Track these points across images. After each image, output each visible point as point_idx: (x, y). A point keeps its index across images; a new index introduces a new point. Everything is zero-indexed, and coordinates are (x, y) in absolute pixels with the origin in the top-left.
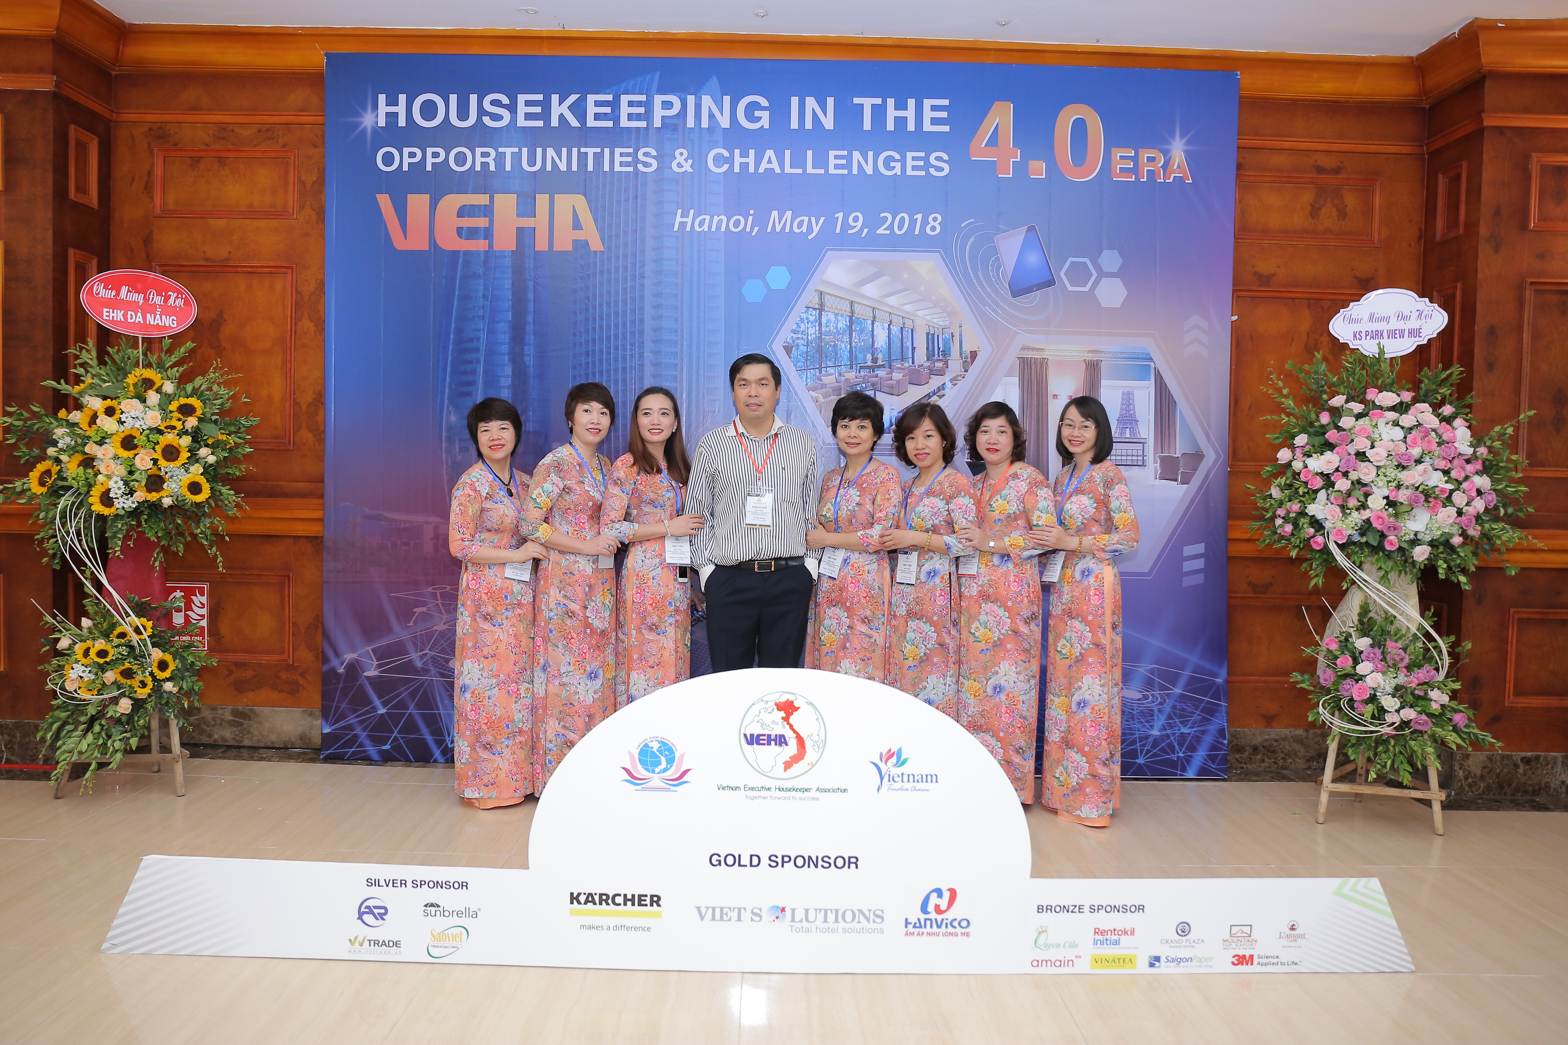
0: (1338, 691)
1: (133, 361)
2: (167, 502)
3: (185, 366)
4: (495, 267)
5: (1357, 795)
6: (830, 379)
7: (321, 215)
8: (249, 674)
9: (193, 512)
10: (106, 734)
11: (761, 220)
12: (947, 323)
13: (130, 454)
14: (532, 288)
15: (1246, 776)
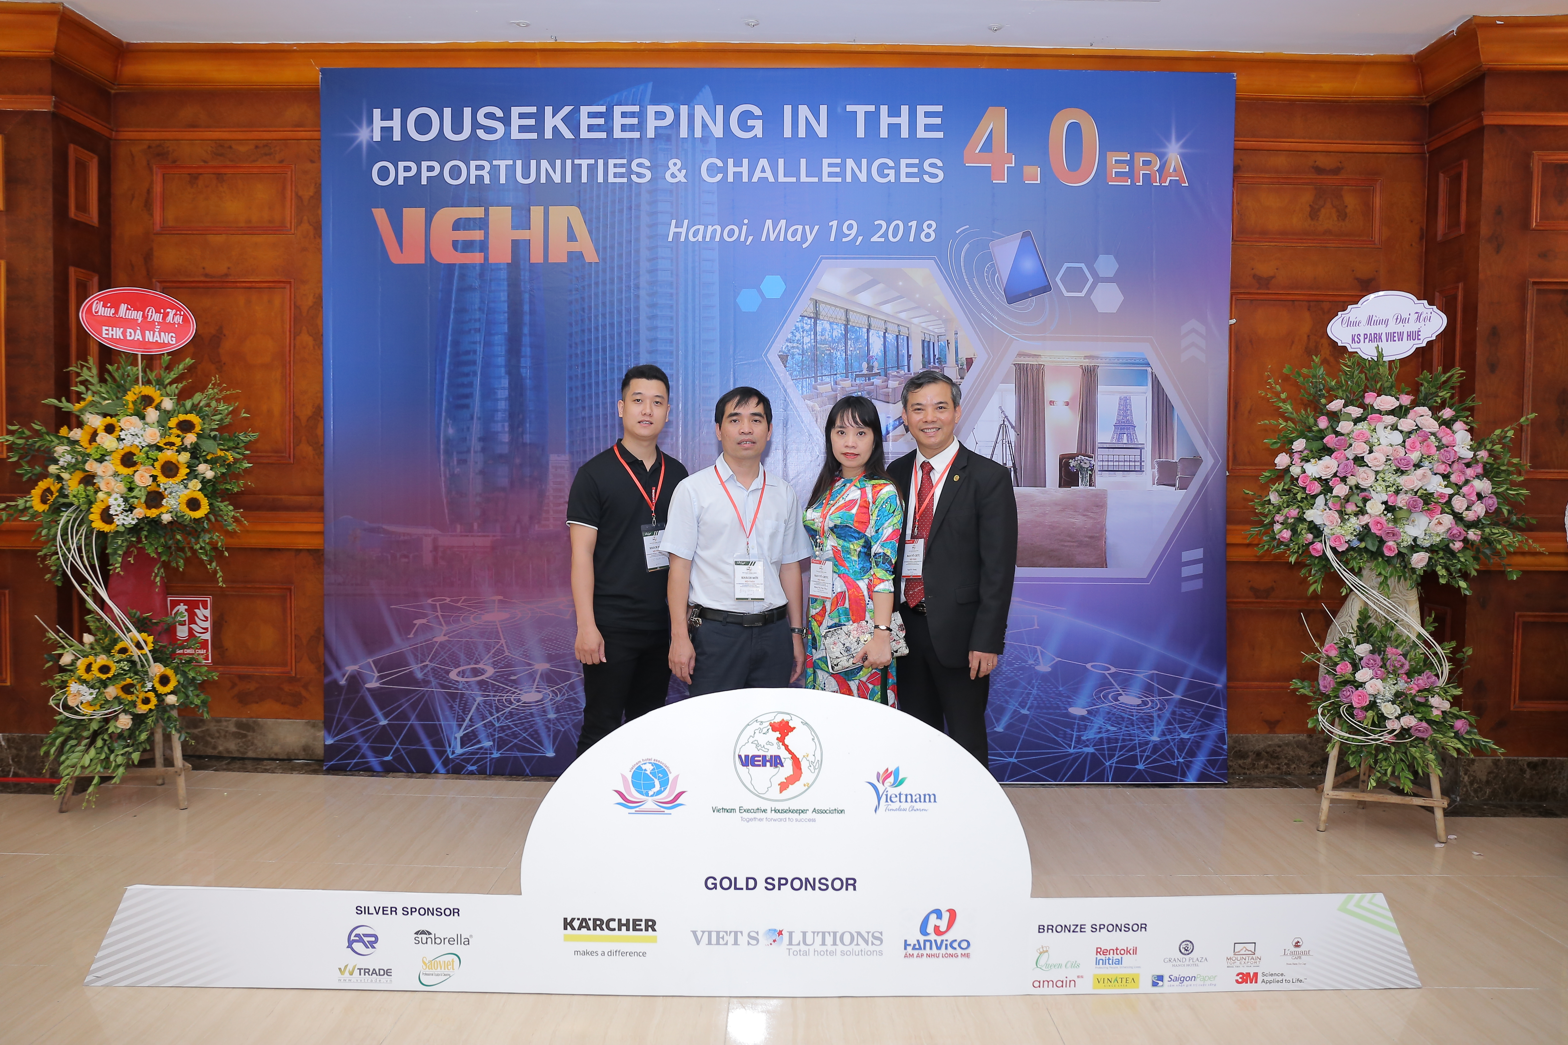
0: (1338, 698)
1: (133, 378)
2: (166, 518)
3: (184, 383)
4: (491, 280)
5: (1360, 802)
6: (826, 388)
7: (318, 228)
8: (252, 686)
9: (193, 527)
10: (109, 748)
11: (756, 229)
12: (943, 330)
13: (130, 471)
14: (528, 300)
15: (1248, 782)
